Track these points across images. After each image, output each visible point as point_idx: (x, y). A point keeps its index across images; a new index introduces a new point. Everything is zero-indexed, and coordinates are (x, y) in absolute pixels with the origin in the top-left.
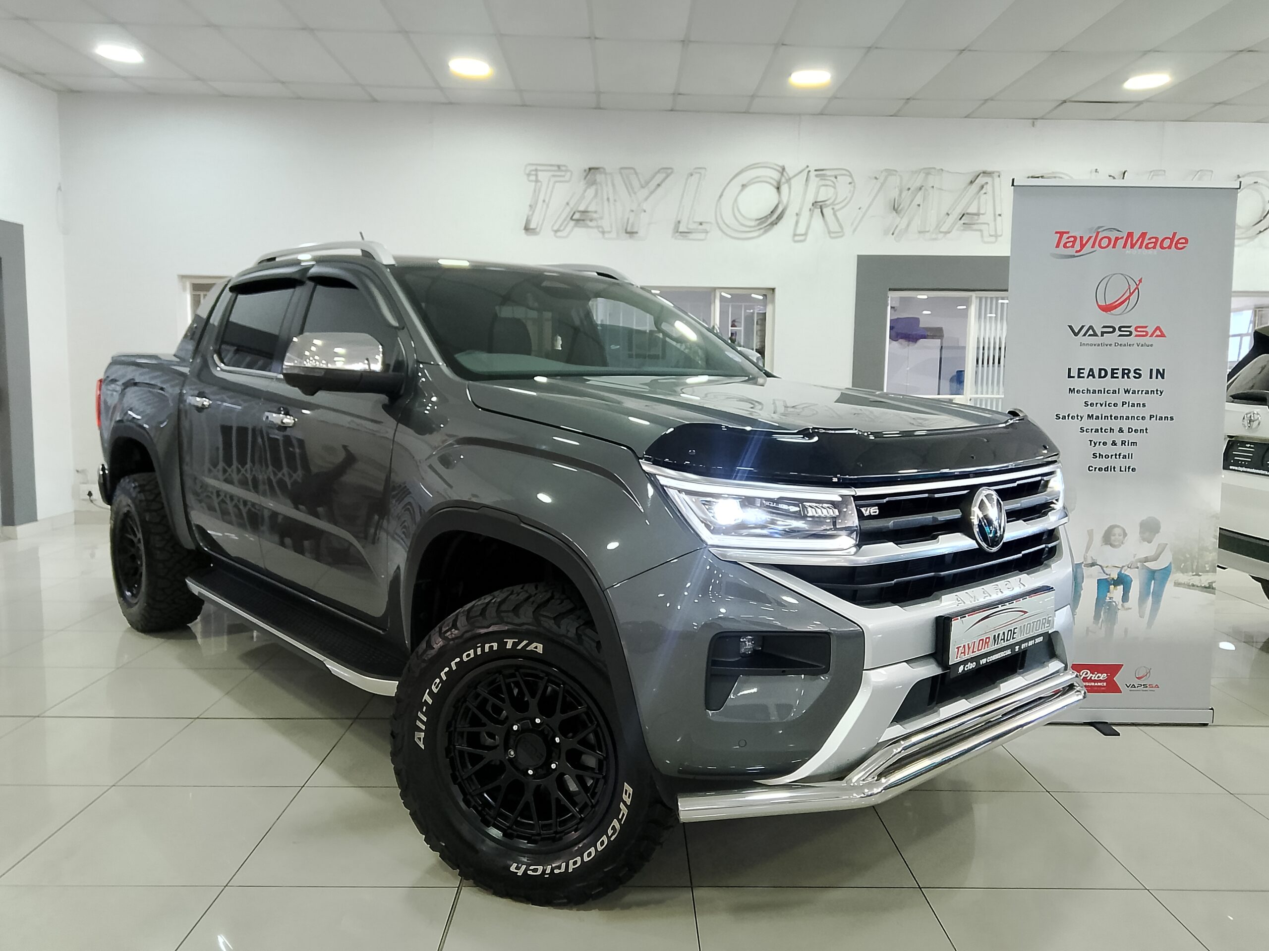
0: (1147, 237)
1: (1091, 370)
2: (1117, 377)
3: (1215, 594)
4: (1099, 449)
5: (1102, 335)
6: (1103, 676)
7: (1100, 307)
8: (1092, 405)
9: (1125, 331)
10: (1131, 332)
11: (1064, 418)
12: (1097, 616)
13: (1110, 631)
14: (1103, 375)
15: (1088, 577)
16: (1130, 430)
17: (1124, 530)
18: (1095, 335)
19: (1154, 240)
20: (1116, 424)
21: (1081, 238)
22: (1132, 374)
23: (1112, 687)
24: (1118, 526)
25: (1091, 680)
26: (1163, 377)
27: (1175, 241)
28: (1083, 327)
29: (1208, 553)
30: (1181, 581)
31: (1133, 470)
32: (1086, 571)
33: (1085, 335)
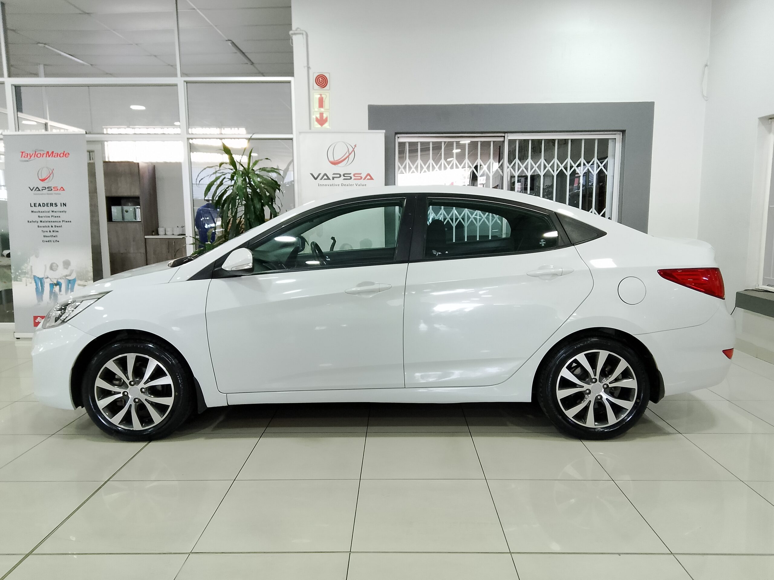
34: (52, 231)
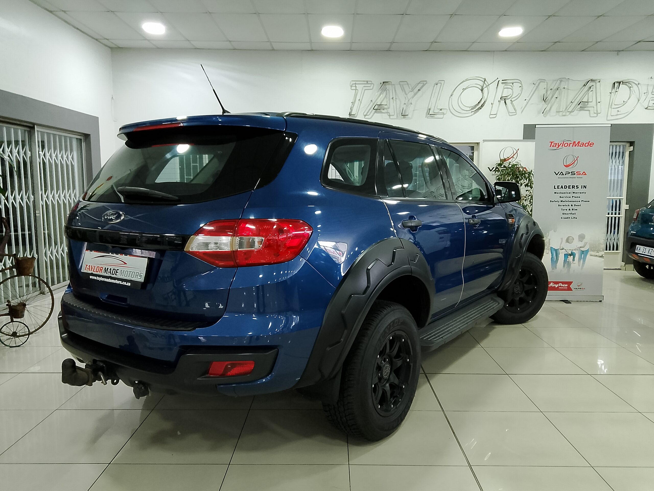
0: (580, 143)
1: (562, 186)
2: (571, 188)
3: (604, 258)
4: (565, 212)
5: (565, 175)
6: (566, 285)
7: (564, 165)
8: (562, 197)
9: (573, 174)
10: (575, 174)
11: (553, 202)
12: (564, 266)
13: (569, 270)
14: (566, 187)
15: (561, 253)
16: (575, 205)
17: (573, 238)
18: (563, 175)
19: (582, 144)
20: (570, 204)
21: (558, 144)
22: (575, 187)
23: (569, 289)
24: (571, 237)
25: (562, 287)
26: (586, 188)
27: (590, 143)
28: (559, 172)
29: (601, 245)
30: (592, 254)
31: (576, 218)
32: (560, 251)
33: (560, 175)
34: (571, 210)
